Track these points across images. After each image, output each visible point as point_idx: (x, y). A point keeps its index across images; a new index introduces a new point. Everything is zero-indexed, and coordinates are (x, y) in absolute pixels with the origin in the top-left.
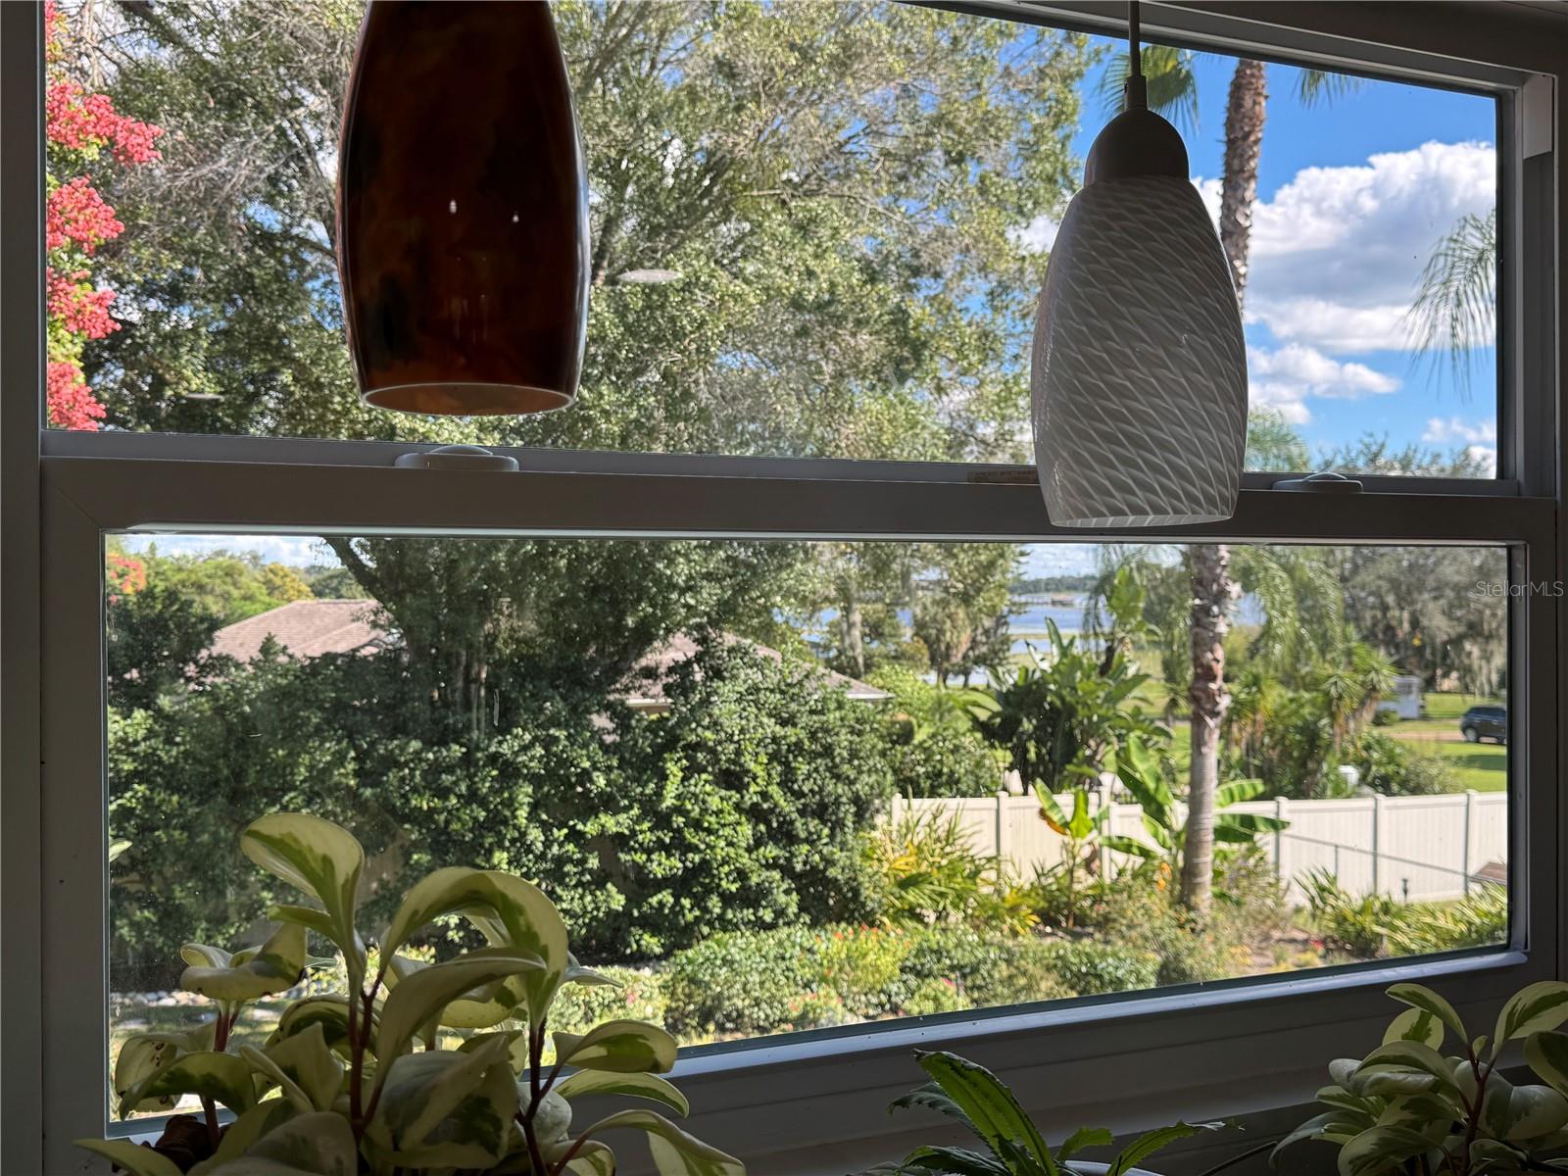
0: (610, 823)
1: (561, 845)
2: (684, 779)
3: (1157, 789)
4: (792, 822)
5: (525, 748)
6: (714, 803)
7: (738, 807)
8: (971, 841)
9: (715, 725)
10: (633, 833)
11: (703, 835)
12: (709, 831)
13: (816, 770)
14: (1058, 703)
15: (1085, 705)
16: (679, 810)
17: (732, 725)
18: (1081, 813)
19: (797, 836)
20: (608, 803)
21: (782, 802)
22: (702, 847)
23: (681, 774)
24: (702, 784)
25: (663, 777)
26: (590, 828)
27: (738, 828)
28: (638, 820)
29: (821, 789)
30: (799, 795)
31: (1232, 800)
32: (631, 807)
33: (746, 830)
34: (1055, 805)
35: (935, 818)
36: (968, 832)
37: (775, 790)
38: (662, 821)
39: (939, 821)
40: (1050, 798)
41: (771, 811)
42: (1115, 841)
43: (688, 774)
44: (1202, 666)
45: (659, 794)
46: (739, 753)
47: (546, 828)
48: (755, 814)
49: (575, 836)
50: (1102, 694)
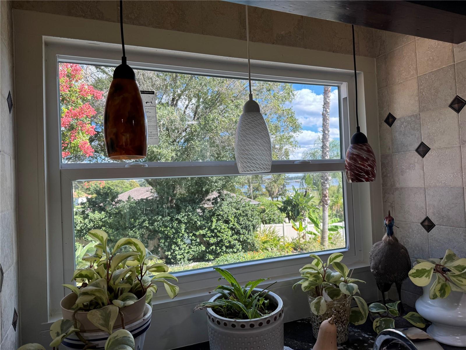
0: (202, 232)
1: (191, 237)
2: (216, 222)
3: (317, 221)
4: (240, 230)
5: (183, 217)
6: (223, 227)
7: (228, 228)
8: (278, 233)
9: (223, 211)
10: (206, 234)
11: (221, 234)
12: (222, 233)
13: (244, 219)
14: (295, 203)
15: (301, 203)
16: (216, 229)
17: (226, 210)
18: (301, 226)
19: (241, 233)
20: (201, 228)
21: (237, 226)
22: (221, 236)
23: (216, 221)
24: (220, 223)
25: (212, 222)
26: (197, 233)
27: (228, 232)
28: (207, 231)
29: (246, 223)
30: (241, 224)
31: (333, 222)
32: (206, 228)
33: (230, 232)
34: (295, 225)
35: (270, 228)
36: (277, 231)
37: (236, 224)
38: (212, 231)
39: (271, 229)
40: (294, 223)
41: (235, 228)
42: (308, 232)
43: (217, 221)
44: (324, 194)
45: (211, 225)
46: (228, 216)
47: (188, 233)
48: (232, 229)
49: (194, 235)
50: (305, 201)
